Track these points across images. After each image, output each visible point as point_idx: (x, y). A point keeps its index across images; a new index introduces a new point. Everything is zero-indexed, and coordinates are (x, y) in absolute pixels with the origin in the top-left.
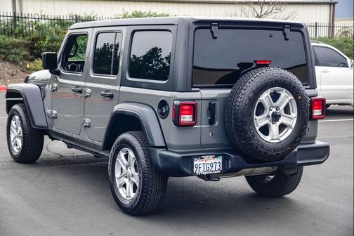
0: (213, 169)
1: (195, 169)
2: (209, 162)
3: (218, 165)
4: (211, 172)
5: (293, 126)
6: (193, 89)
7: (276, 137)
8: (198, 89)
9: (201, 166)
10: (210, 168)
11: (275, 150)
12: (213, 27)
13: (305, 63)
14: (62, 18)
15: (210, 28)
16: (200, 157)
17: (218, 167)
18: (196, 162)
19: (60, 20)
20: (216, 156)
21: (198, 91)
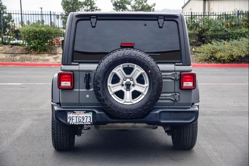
0: (85, 121)
1: (68, 120)
2: (81, 116)
3: (89, 118)
4: (82, 123)
5: (145, 93)
6: (73, 63)
7: (129, 101)
8: (77, 63)
9: (75, 118)
10: (82, 120)
11: (126, 110)
12: (91, 19)
13: (179, 49)
14: (227, 13)
15: (90, 20)
16: (73, 112)
17: (88, 120)
18: (70, 115)
19: (225, 15)
20: (87, 112)
21: (77, 65)
